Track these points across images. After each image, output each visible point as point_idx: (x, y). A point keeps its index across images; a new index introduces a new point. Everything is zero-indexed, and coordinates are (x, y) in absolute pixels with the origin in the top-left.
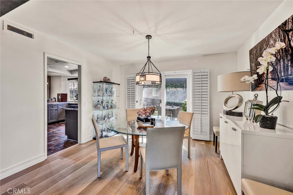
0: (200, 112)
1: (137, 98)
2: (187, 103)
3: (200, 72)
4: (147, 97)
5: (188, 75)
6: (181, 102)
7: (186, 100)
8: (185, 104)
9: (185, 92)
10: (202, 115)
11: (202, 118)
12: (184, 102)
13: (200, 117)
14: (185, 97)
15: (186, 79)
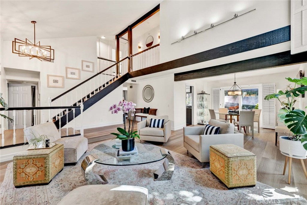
0: (268, 111)
1: (221, 103)
2: (258, 105)
3: (268, 85)
4: (228, 102)
5: (260, 87)
6: (254, 105)
7: (258, 104)
8: (257, 106)
9: (257, 98)
10: (270, 113)
11: (270, 114)
12: (256, 105)
13: (268, 114)
14: (257, 102)
15: (258, 89)
